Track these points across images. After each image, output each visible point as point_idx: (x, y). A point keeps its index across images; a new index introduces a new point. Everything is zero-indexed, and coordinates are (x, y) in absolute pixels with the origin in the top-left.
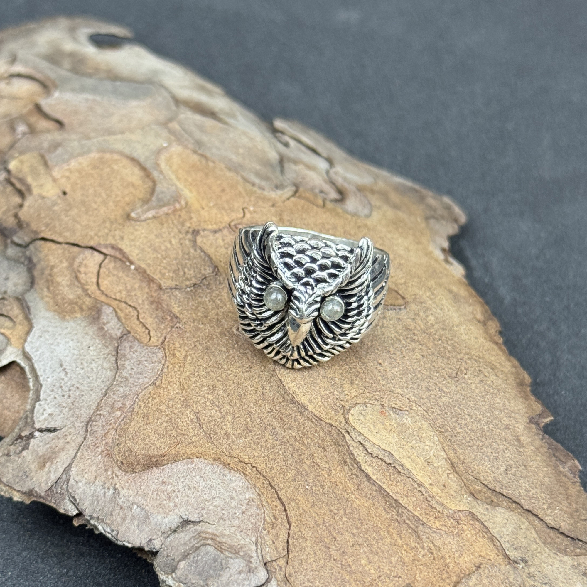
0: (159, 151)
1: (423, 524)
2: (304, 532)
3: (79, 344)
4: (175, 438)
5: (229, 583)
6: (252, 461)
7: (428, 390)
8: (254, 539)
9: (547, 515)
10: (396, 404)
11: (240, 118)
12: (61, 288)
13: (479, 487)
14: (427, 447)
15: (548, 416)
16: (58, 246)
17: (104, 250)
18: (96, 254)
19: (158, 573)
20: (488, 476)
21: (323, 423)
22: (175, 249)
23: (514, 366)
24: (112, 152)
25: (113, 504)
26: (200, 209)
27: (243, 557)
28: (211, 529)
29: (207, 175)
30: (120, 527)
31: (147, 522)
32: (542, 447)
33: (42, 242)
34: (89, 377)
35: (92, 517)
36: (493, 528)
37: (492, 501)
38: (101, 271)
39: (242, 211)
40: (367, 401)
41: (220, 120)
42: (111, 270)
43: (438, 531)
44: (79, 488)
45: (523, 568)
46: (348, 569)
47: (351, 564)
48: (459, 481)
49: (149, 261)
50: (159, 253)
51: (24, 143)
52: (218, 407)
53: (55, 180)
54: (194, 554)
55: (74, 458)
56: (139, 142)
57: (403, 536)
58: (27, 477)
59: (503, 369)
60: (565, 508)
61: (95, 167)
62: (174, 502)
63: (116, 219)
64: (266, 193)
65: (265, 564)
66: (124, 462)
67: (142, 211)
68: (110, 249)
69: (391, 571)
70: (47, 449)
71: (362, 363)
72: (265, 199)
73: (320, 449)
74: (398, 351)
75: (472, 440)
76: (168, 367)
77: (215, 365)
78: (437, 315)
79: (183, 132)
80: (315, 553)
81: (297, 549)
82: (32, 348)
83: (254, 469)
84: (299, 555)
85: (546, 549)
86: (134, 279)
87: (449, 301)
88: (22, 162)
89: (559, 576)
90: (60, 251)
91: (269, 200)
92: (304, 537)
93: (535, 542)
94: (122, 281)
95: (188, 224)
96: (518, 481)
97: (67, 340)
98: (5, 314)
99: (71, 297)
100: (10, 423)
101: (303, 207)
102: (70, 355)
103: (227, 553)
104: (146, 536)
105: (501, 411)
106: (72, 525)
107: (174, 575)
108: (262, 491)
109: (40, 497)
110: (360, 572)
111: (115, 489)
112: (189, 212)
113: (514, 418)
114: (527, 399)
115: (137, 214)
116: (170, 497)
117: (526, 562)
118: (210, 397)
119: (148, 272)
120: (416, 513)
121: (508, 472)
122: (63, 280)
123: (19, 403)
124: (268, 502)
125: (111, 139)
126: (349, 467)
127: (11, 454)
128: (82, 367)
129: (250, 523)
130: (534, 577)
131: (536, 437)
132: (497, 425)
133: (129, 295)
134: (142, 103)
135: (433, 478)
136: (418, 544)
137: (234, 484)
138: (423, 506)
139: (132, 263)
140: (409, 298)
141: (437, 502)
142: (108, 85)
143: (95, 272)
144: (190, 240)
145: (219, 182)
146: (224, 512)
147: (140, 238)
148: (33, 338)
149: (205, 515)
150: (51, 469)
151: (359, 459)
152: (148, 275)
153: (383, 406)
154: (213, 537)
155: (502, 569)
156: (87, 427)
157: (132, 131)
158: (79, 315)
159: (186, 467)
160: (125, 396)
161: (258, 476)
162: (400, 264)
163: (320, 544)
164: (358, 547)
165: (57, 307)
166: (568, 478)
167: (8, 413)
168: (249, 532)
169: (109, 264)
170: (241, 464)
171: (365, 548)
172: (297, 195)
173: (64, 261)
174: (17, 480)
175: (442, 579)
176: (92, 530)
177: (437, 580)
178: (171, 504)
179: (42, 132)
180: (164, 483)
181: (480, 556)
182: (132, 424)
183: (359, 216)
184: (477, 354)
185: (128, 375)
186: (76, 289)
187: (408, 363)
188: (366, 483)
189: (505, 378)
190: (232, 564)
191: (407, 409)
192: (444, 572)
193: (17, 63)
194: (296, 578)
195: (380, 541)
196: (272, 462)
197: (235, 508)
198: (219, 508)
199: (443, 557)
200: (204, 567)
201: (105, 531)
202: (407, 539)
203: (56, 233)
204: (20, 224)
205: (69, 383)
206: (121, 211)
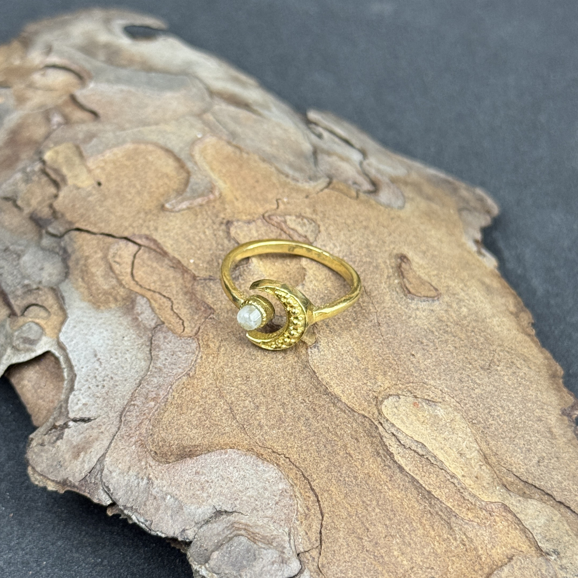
0: (194, 142)
1: (455, 516)
2: (337, 523)
3: (113, 335)
4: (209, 428)
5: (262, 573)
6: (285, 451)
7: (461, 381)
8: (287, 530)
10: (429, 396)
11: (274, 109)
12: (95, 278)
13: (511, 479)
14: (460, 439)
16: (93, 236)
17: (139, 241)
18: (130, 244)
19: (191, 563)
20: (520, 468)
22: (208, 240)
23: (546, 358)
24: (147, 143)
25: (146, 495)
26: (234, 200)
27: (276, 548)
28: (244, 520)
29: (241, 166)
30: (153, 518)
31: (181, 513)
32: (574, 438)
33: (77, 233)
34: (123, 368)
35: (125, 507)
36: (525, 520)
37: (525, 493)
38: (136, 261)
39: (275, 202)
40: (400, 392)
41: (254, 112)
42: (146, 261)
43: (470, 523)
44: (113, 478)
45: (555, 559)
46: (381, 560)
47: (384, 555)
48: (491, 473)
49: (183, 252)
50: (193, 244)
51: (59, 133)
52: (251, 397)
53: (89, 171)
54: (227, 545)
55: (108, 447)
56: (173, 133)
57: (435, 528)
59: (536, 361)
61: (129, 158)
62: (208, 493)
63: (150, 210)
64: (300, 184)
65: (298, 555)
66: (158, 452)
67: (176, 202)
68: (144, 240)
69: (424, 562)
70: (81, 439)
71: (395, 354)
72: (298, 190)
73: (353, 440)
74: (431, 342)
75: (504, 432)
76: (202, 357)
77: (248, 356)
78: (469, 307)
79: (217, 123)
80: (348, 544)
81: (330, 540)
82: (67, 338)
83: (288, 460)
84: (331, 546)
86: (168, 269)
87: (482, 293)
88: (57, 153)
90: (95, 242)
91: (303, 191)
92: (337, 528)
93: (567, 533)
94: (157, 272)
95: (222, 216)
96: (550, 473)
97: (102, 330)
98: (40, 303)
99: (106, 287)
100: (45, 412)
101: (336, 198)
102: (105, 345)
103: (260, 544)
104: (179, 526)
105: (533, 403)
106: (106, 515)
107: (207, 565)
108: (295, 482)
109: (74, 486)
110: (393, 564)
111: (149, 479)
112: (223, 203)
113: (547, 410)
114: (559, 391)
115: (172, 205)
116: (203, 488)
117: (559, 554)
118: (243, 387)
119: (183, 262)
120: (449, 505)
121: (541, 464)
122: (98, 271)
123: (53, 393)
124: (301, 493)
125: (146, 130)
126: (381, 458)
127: (46, 443)
128: (116, 357)
129: (283, 514)
130: (566, 569)
131: (569, 429)
132: (529, 417)
133: (163, 286)
134: (177, 95)
135: (466, 469)
136: (451, 535)
137: (267, 475)
138: (456, 497)
139: (165, 254)
140: (442, 290)
141: (470, 494)
142: (143, 76)
143: (130, 263)
144: (223, 231)
145: (253, 173)
146: (257, 502)
147: (174, 229)
148: (67, 328)
149: (238, 506)
150: (85, 459)
151: (392, 450)
152: (183, 266)
153: (416, 397)
154: (246, 527)
155: (534, 561)
156: (121, 418)
157: (166, 122)
158: (113, 306)
159: (219, 457)
160: (159, 387)
161: (291, 467)
162: (433, 256)
163: (353, 535)
164: (390, 539)
165: (91, 298)
167: (43, 403)
168: (282, 523)
169: (144, 255)
170: (274, 455)
171: (397, 540)
172: (331, 186)
173: (99, 251)
174: (51, 470)
175: (474, 570)
176: (126, 519)
177: (469, 572)
178: (205, 495)
179: (77, 122)
180: (197, 473)
181: (513, 548)
182: (166, 414)
183: (392, 208)
184: (509, 346)
185: (162, 366)
186: (111, 279)
187: (441, 355)
188: (399, 475)
189: (537, 370)
190: (265, 554)
191: (440, 400)
192: (477, 563)
193: (53, 54)
194: (329, 568)
195: (413, 532)
196: (305, 453)
197: (269, 498)
198: (253, 499)
199: (475, 549)
200: (237, 558)
201: (139, 521)
202: (440, 530)
203: (91, 223)
204: (54, 213)
205: (103, 373)
206: (155, 202)
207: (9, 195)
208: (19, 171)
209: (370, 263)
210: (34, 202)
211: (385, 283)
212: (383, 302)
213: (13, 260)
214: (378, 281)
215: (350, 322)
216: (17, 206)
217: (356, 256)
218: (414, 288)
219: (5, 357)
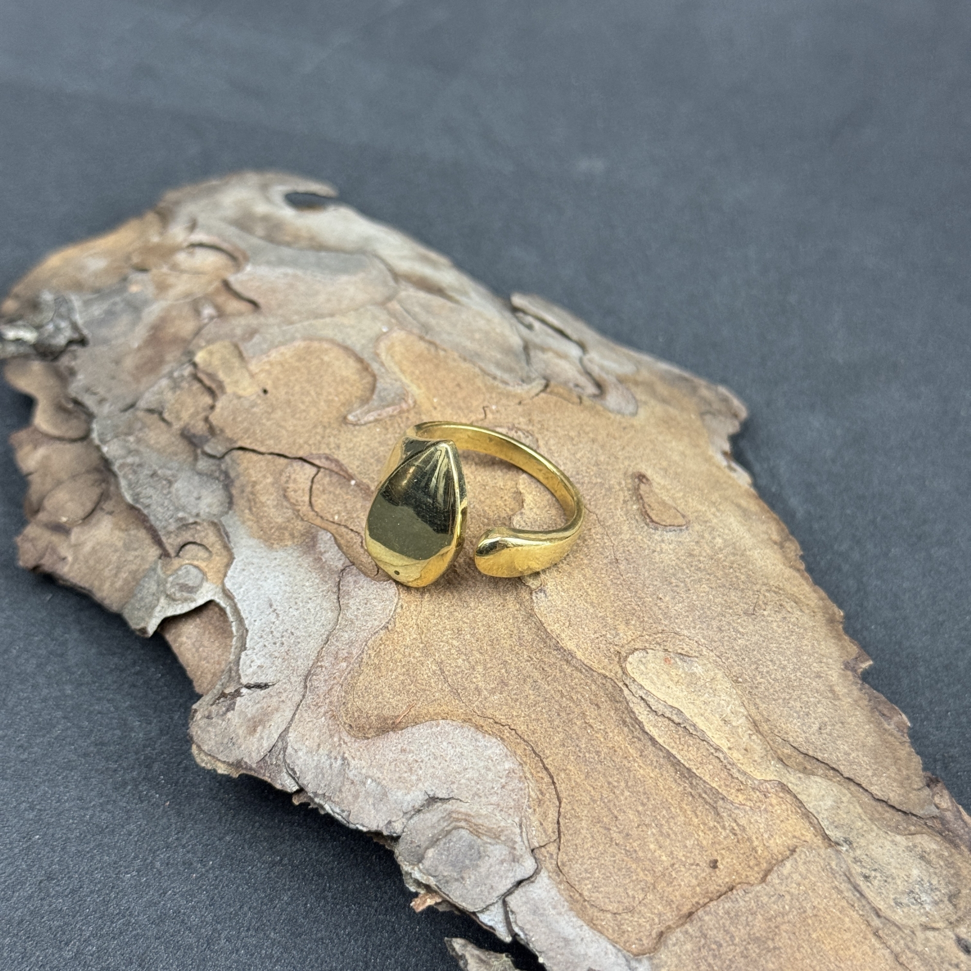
0: (378, 338)
1: (723, 799)
2: (578, 810)
3: (291, 579)
4: (415, 694)
5: (489, 875)
6: (510, 722)
7: (720, 630)
8: (517, 820)
9: (872, 784)
10: (682, 649)
11: (473, 295)
12: (266, 509)
13: (788, 751)
14: (722, 702)
15: (867, 660)
16: (260, 456)
17: (317, 462)
18: (307, 466)
19: (401, 864)
20: (798, 736)
21: (595, 674)
23: (822, 599)
24: (321, 339)
25: (341, 779)
26: (431, 408)
27: (505, 843)
28: (464, 808)
29: (437, 366)
30: (351, 807)
31: (385, 800)
32: (861, 698)
33: (240, 452)
34: (305, 620)
35: (316, 795)
36: (808, 802)
37: (805, 768)
38: (314, 487)
39: (482, 411)
40: (647, 645)
41: (449, 298)
42: (327, 487)
43: (741, 807)
44: (299, 758)
45: (847, 851)
46: (634, 855)
47: (637, 849)
48: (763, 744)
49: (372, 475)
51: (211, 329)
52: (465, 655)
53: (252, 376)
54: (444, 840)
55: (292, 720)
56: (353, 327)
57: (699, 814)
58: (234, 744)
59: (809, 602)
60: (893, 775)
61: (300, 359)
62: (417, 775)
63: (329, 423)
64: (510, 388)
65: (532, 851)
66: (353, 725)
67: (361, 414)
68: (323, 460)
69: (687, 857)
70: (258, 710)
71: (638, 597)
72: (508, 395)
73: (593, 706)
74: (682, 582)
75: (776, 692)
76: (402, 607)
77: (460, 604)
78: (725, 537)
79: (405, 314)
80: (592, 837)
81: (570, 832)
82: (234, 584)
83: (513, 732)
84: (572, 839)
85: (873, 826)
86: (355, 497)
87: (739, 519)
88: (211, 353)
89: (891, 860)
90: (263, 464)
91: (515, 396)
92: (579, 817)
93: (860, 818)
94: (341, 500)
96: (834, 743)
97: (277, 574)
98: (198, 541)
99: (280, 520)
100: (209, 677)
101: (555, 404)
102: (281, 593)
103: (485, 838)
104: (384, 817)
105: (809, 655)
106: (292, 804)
107: (421, 866)
108: (524, 759)
109: (251, 769)
110: (649, 860)
111: (344, 759)
112: (418, 410)
113: (827, 664)
114: (840, 640)
115: (356, 416)
116: (411, 770)
117: (851, 843)
118: (455, 643)
120: (714, 785)
121: (823, 731)
122: (268, 499)
123: (219, 652)
124: (531, 773)
125: (319, 323)
126: (629, 728)
127: (213, 716)
128: (296, 607)
129: (511, 801)
130: (861, 862)
131: (854, 687)
132: (806, 673)
134: (354, 278)
135: (732, 740)
136: (718, 823)
137: (489, 752)
138: (722, 775)
139: (351, 477)
140: (691, 517)
141: (739, 771)
142: (311, 256)
143: (307, 488)
145: (452, 375)
146: (478, 786)
147: (360, 446)
148: (234, 572)
149: (456, 791)
150: (263, 734)
151: (642, 718)
153: (666, 650)
154: (467, 818)
155: (822, 853)
156: (305, 682)
157: (344, 313)
158: (289, 543)
159: (429, 731)
160: (351, 643)
161: (518, 741)
162: (676, 474)
163: (599, 825)
164: (644, 828)
165: (261, 533)
166: (895, 738)
167: (206, 665)
168: (511, 811)
169: (324, 479)
170: (497, 726)
171: (654, 831)
172: (548, 390)
173: (268, 475)
174: (221, 749)
175: (749, 866)
176: (317, 809)
177: (743, 868)
178: (414, 778)
179: (233, 315)
180: (403, 751)
181: (794, 837)
182: (361, 678)
183: (623, 415)
184: (776, 585)
185: (353, 617)
186: (285, 510)
187: (695, 597)
188: (651, 748)
189: (812, 614)
190: (492, 851)
191: (697, 654)
192: (752, 857)
193: (197, 230)
194: (571, 867)
195: (671, 820)
196: (534, 723)
197: (492, 781)
198: (473, 782)
199: (749, 839)
200: (457, 856)
201: (334, 812)
202: (704, 817)
203: (256, 440)
204: (212, 430)
205: (282, 627)
206: (335, 412)
207: (153, 406)
208: (164, 376)
209: (602, 485)
210: (185, 416)
211: (622, 509)
212: (621, 533)
213: (163, 487)
214: (612, 507)
215: (582, 559)
216: (164, 420)
217: (584, 477)
218: (657, 515)
219: (158, 609)
